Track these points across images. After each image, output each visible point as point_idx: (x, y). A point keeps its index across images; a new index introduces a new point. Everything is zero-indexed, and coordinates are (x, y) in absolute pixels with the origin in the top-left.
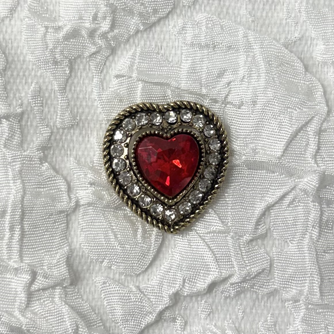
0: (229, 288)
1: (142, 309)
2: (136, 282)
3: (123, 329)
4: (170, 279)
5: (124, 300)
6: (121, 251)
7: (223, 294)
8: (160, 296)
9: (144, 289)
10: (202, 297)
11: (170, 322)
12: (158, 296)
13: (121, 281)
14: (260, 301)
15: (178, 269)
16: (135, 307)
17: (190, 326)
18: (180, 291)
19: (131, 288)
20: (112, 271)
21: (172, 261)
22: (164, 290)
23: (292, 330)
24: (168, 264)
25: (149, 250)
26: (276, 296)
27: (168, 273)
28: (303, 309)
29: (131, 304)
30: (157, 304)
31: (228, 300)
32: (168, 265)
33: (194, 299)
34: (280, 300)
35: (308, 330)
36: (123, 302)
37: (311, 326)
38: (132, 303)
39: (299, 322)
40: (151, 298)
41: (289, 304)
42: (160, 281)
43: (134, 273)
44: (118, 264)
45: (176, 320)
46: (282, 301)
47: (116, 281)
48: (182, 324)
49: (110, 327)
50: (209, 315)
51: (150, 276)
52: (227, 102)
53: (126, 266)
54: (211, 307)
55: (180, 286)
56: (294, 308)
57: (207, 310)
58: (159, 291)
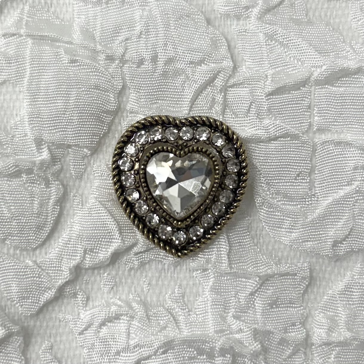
0: (132, 259)
1: (40, 285)
2: (33, 257)
3: (20, 307)
4: (69, 251)
5: (21, 275)
6: (16, 224)
7: (126, 264)
8: (60, 270)
9: (42, 264)
10: (104, 270)
11: (71, 297)
12: (57, 270)
13: (15, 256)
14: (166, 272)
15: (78, 240)
16: (32, 283)
17: (93, 301)
18: (81, 263)
19: (27, 263)
20: (6, 245)
21: (71, 232)
22: (63, 263)
23: (202, 300)
24: (68, 235)
25: (46, 221)
26: (183, 265)
27: (68, 245)
28: (212, 278)
29: (27, 280)
30: (56, 279)
31: (133, 272)
32: (66, 237)
33: (96, 271)
34: (188, 270)
35: (217, 299)
36: (19, 279)
37: (221, 295)
38: (30, 279)
39: (209, 291)
40: (50, 273)
41: (198, 274)
42: (59, 254)
43: (31, 247)
44: (12, 238)
45: (78, 296)
46: (190, 271)
47: (10, 256)
48: (83, 299)
49: (5, 306)
50: (112, 288)
51: (48, 249)
52: (125, 60)
53: (21, 240)
54: (115, 281)
55: (80, 258)
56: (202, 278)
57: (111, 283)
58: (58, 264)
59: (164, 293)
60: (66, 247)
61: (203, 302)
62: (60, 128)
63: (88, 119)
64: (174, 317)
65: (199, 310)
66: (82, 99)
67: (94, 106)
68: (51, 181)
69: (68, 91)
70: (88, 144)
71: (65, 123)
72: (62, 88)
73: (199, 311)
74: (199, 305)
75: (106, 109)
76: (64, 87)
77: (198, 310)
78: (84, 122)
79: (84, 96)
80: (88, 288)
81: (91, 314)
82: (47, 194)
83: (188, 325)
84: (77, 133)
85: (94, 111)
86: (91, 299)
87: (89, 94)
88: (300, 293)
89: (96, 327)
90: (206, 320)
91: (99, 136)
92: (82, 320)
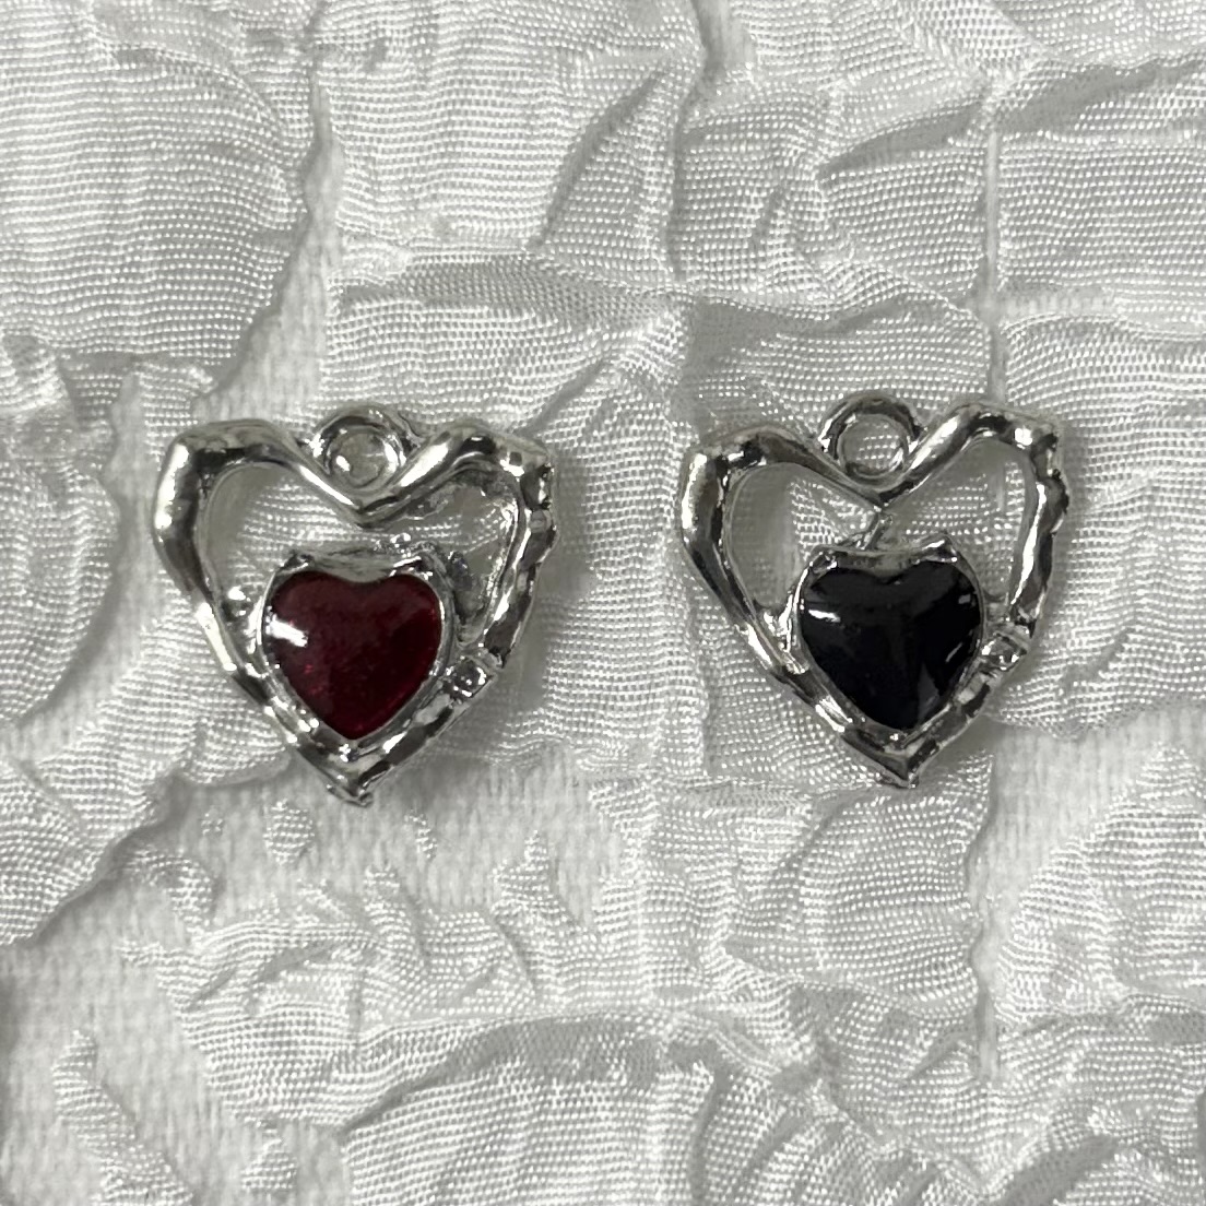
1: (45, 843)
2: (20, 749)
4: (146, 728)
8: (113, 793)
9: (50, 770)
10: (274, 790)
11: (158, 884)
12: (105, 792)
14: (494, 790)
15: (176, 690)
16: (16, 837)
17: (236, 895)
18: (185, 769)
21: (153, 664)
22: (125, 768)
23: (617, 886)
24: (140, 674)
25: (59, 625)
26: (553, 767)
27: (142, 709)
28: (651, 811)
30: (100, 821)
32: (137, 678)
33: (245, 796)
34: (570, 782)
35: (668, 885)
37: (680, 872)
38: (6, 823)
39: (639, 857)
40: (77, 801)
41: (602, 796)
42: (109, 737)
43: (9, 714)
45: (182, 879)
46: (576, 785)
48: (202, 889)
50: (304, 851)
51: (71, 719)
52: (321, 47)
54: (314, 827)
55: (184, 753)
56: (618, 809)
57: (297, 835)
58: (107, 772)
59: (487, 864)
60: (134, 712)
61: (619, 891)
62: (97, 298)
63: (193, 263)
64: (517, 945)
65: (608, 918)
66: (171, 193)
67: (212, 215)
68: (73, 485)
69: (119, 165)
70: (201, 350)
71: (114, 280)
72: (96, 155)
73: (605, 922)
74: (606, 903)
75: (260, 227)
76: (105, 150)
77: (601, 919)
78: (182, 272)
79: (173, 179)
80: (219, 854)
81: (228, 938)
82: (58, 530)
83: (566, 969)
84: (157, 314)
85: (214, 233)
86: (230, 889)
87: (193, 173)
88: (958, 856)
89: (245, 984)
90: (631, 953)
91: (243, 323)
92: (199, 957)
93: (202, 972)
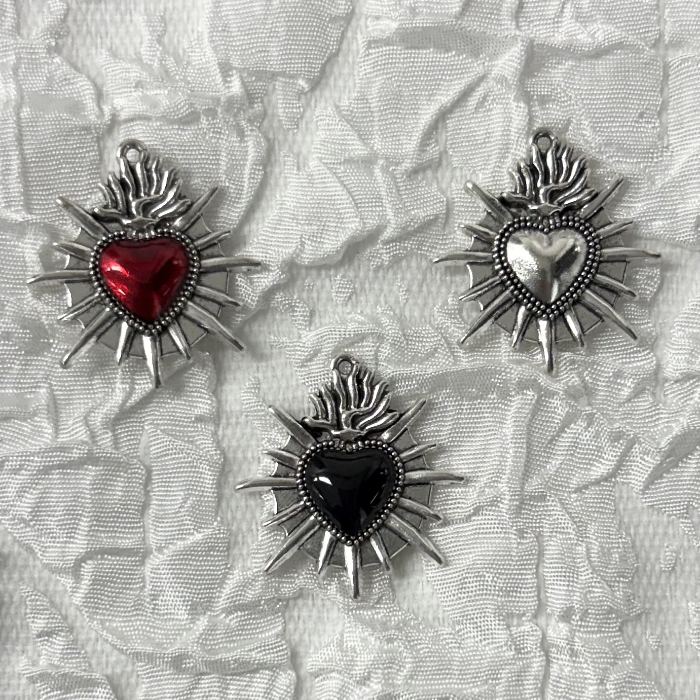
93: (306, 350)
